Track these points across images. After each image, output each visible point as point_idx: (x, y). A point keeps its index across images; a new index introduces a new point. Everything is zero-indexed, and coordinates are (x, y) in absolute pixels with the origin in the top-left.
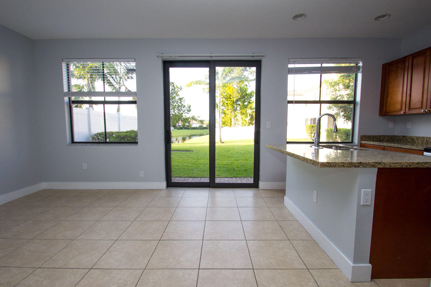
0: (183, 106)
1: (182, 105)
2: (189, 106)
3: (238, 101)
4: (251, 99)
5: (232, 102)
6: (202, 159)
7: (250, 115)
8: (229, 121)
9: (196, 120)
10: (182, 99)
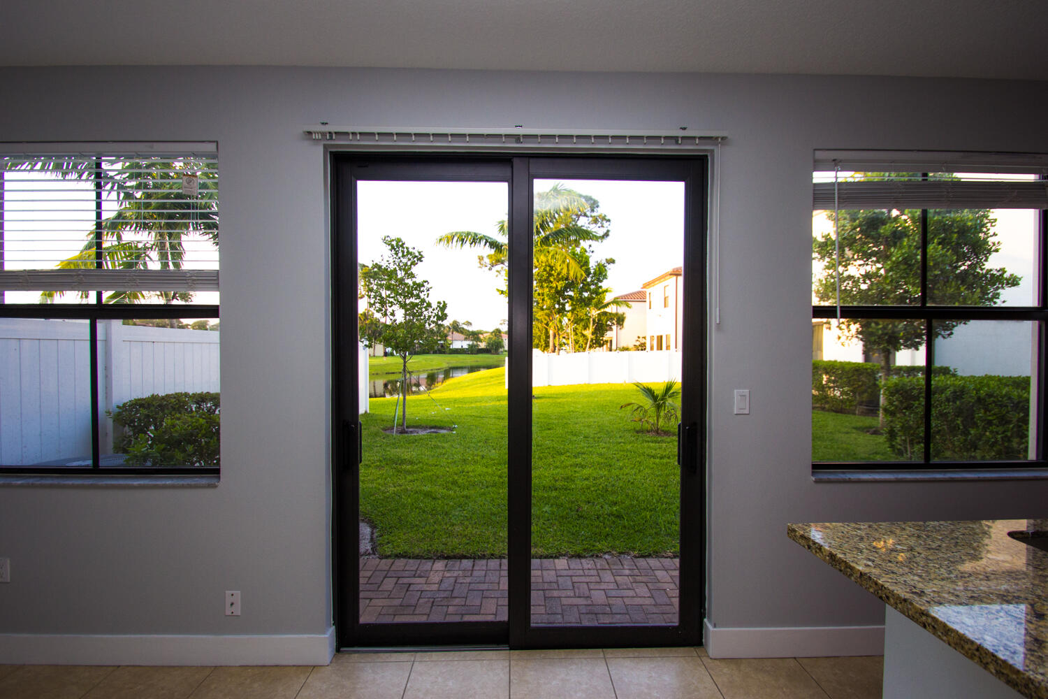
0: (425, 304)
1: (423, 301)
2: (441, 306)
3: (568, 288)
4: (600, 284)
5: (553, 291)
6: (476, 462)
7: (594, 321)
8: (543, 337)
9: (462, 333)
10: (424, 286)
